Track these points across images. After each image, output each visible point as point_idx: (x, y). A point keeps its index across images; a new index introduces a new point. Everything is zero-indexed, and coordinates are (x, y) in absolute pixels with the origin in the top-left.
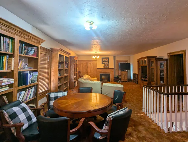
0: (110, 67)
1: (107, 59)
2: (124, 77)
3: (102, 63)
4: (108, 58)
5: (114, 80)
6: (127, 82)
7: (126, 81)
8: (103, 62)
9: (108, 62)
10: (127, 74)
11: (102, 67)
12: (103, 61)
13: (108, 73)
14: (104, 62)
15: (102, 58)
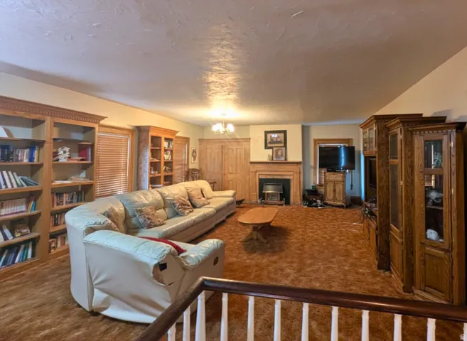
0: (290, 159)
1: (282, 135)
2: (334, 191)
3: (266, 147)
4: (285, 132)
5: (304, 198)
6: (342, 207)
7: (339, 203)
8: (269, 145)
9: (283, 145)
10: (344, 181)
11: (266, 159)
12: (269, 140)
13: (284, 177)
14: (270, 143)
15: (266, 133)
